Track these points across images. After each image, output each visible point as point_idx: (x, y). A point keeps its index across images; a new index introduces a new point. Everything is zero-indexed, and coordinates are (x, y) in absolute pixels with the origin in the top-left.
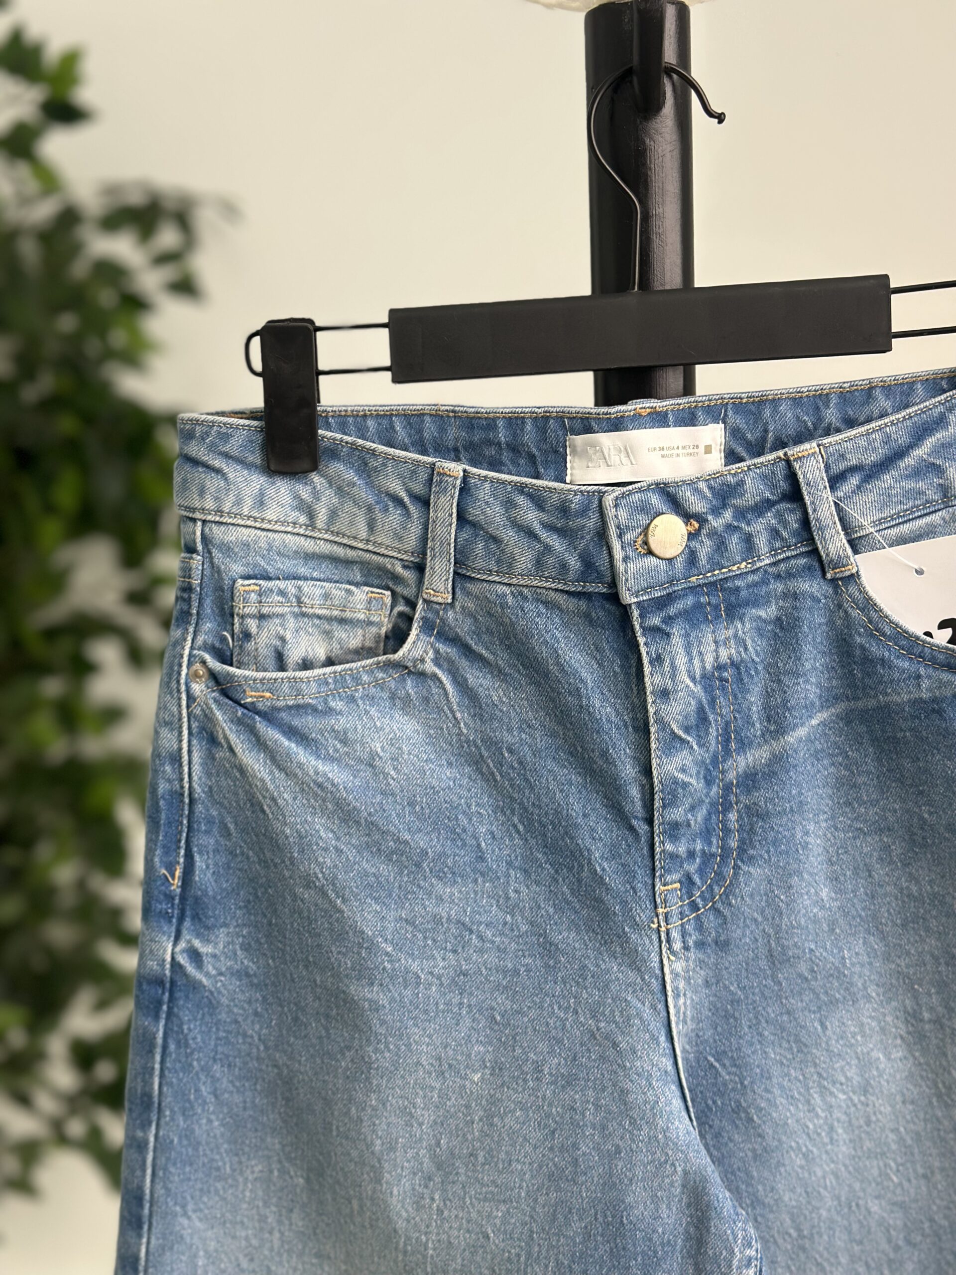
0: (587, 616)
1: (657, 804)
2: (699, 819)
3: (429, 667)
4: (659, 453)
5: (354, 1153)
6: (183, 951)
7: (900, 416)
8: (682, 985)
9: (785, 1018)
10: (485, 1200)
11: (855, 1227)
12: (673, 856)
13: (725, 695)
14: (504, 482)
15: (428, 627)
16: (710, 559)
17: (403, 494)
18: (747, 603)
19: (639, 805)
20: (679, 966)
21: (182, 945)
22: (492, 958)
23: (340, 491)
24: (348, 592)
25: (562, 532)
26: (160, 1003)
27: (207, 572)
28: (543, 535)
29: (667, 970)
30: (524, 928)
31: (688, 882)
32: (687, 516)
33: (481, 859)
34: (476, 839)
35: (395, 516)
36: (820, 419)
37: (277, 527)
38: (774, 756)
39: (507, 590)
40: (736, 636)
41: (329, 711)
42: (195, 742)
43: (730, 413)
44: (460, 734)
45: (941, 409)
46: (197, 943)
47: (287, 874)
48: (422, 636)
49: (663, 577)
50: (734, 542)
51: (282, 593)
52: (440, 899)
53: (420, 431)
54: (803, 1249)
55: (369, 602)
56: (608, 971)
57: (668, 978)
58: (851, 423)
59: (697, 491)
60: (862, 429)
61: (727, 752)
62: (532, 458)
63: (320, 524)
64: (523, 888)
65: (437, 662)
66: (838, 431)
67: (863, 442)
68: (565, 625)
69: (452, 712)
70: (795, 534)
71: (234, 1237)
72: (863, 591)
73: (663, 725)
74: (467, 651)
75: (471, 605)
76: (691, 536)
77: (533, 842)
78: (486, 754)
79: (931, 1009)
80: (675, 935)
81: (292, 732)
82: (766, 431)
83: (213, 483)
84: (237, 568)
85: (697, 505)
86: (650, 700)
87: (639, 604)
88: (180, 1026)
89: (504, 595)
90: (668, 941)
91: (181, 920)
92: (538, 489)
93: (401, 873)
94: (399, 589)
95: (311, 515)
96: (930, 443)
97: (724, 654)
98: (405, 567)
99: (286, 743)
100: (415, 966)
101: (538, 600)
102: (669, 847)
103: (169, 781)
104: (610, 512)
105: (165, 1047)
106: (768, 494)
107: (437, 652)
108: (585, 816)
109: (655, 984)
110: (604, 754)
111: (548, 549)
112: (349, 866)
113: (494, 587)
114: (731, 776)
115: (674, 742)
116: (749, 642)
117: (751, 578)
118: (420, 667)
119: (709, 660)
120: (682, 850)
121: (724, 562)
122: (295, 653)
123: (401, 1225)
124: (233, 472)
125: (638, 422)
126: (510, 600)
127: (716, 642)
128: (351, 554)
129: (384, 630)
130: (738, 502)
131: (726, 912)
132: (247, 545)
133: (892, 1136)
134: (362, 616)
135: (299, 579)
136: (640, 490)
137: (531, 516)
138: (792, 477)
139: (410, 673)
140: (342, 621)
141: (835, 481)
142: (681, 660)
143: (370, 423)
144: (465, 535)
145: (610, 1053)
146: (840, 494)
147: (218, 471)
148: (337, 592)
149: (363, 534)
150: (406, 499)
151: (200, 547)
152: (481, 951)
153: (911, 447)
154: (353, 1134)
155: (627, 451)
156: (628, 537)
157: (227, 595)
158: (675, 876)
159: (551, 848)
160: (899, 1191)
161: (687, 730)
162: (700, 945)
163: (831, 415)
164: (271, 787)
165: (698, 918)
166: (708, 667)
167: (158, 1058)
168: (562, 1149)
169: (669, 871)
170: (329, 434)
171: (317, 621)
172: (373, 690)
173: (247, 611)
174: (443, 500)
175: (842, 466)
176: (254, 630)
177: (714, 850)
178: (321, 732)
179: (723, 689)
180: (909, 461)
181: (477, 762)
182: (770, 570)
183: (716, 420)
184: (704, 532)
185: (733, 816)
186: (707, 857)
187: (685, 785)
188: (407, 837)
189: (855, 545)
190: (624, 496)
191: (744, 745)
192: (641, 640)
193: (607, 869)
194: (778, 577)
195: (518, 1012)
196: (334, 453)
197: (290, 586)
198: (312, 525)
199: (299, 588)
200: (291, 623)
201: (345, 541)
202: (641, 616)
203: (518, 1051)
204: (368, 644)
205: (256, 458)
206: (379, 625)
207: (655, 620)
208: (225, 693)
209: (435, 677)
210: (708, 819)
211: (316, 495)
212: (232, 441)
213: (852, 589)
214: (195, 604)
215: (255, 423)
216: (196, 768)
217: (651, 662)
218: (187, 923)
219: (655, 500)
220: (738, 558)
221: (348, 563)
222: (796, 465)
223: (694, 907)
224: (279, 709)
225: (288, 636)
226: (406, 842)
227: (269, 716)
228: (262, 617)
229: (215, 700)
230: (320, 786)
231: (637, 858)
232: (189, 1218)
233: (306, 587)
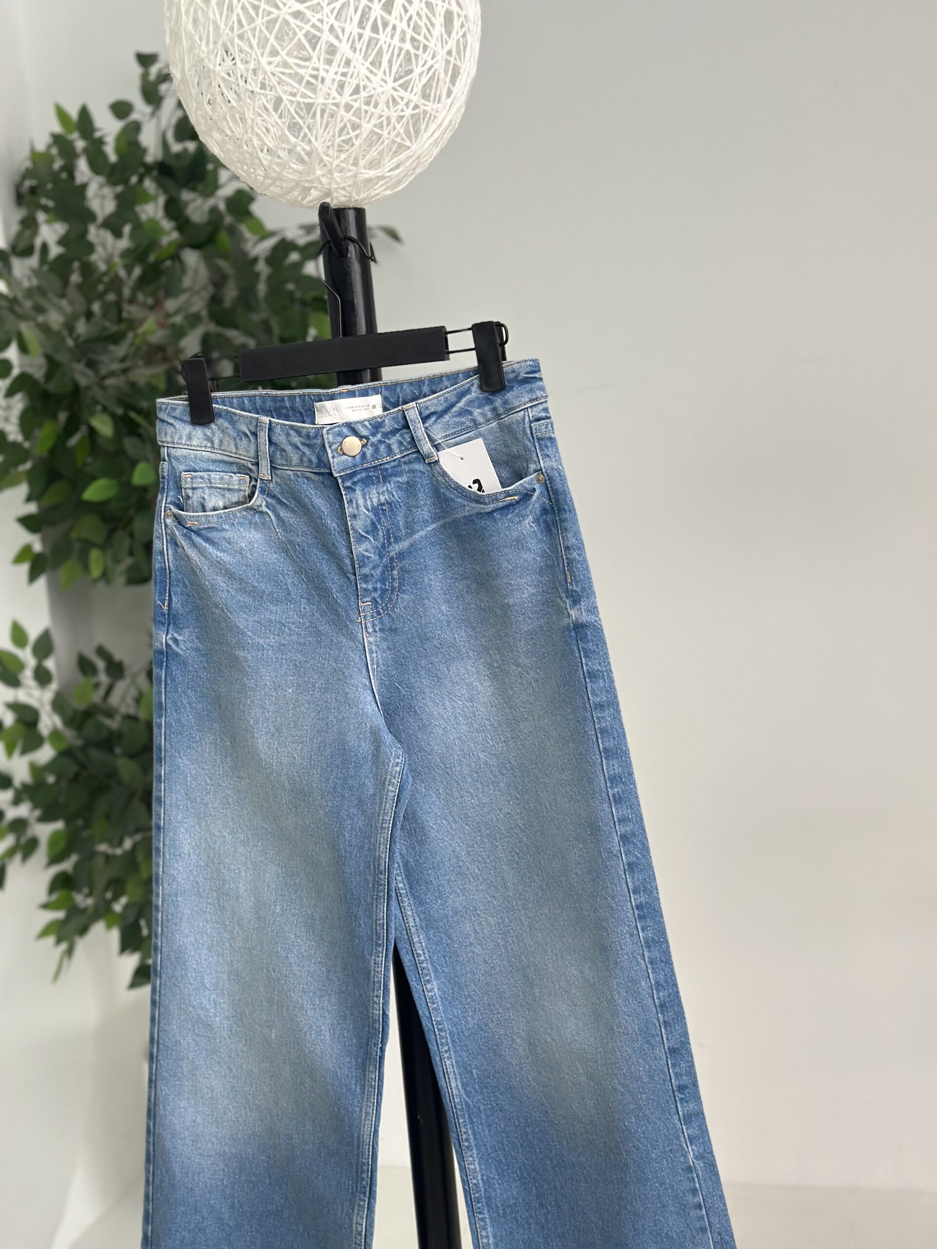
0: (323, 483)
1: (357, 566)
2: (378, 573)
3: (265, 509)
4: (351, 410)
5: (243, 726)
6: (170, 639)
7: (451, 389)
8: (374, 648)
9: (430, 666)
10: (294, 743)
11: (473, 764)
12: (366, 590)
13: (386, 517)
14: (285, 425)
15: (263, 491)
16: (372, 456)
17: (247, 432)
18: (392, 475)
19: (350, 567)
20: (371, 639)
21: (169, 636)
22: (295, 638)
23: (223, 431)
24: (231, 476)
25: (309, 446)
26: (162, 662)
27: (170, 469)
28: (301, 447)
29: (365, 641)
30: (307, 624)
31: (374, 601)
32: (361, 437)
33: (289, 594)
34: (287, 585)
35: (245, 441)
36: (421, 391)
37: (197, 448)
38: (411, 544)
39: (291, 473)
40: (387, 490)
41: (223, 530)
42: (169, 545)
43: (383, 390)
44: (279, 539)
45: (468, 385)
46: (176, 635)
47: (209, 602)
48: (260, 495)
49: (350, 465)
50: (382, 448)
51: (201, 478)
52: (271, 612)
53: (255, 404)
54: (448, 773)
55: (240, 481)
56: (341, 642)
57: (366, 644)
58: (434, 392)
59: (365, 426)
60: (435, 395)
61: (390, 544)
62: (301, 413)
63: (216, 446)
64: (307, 607)
65: (267, 506)
66: (429, 395)
67: (435, 401)
68: (316, 488)
69: (275, 529)
70: (409, 443)
71: (203, 769)
72: (442, 469)
73: (356, 531)
74: (280, 502)
75: (278, 480)
76: (363, 446)
77: (310, 586)
78: (289, 547)
79: (497, 661)
80: (369, 625)
81: (207, 540)
82: (399, 397)
83: (170, 430)
84: (182, 467)
85: (365, 432)
86: (348, 519)
87: (341, 477)
88: (172, 672)
89: (290, 475)
90: (366, 628)
91: (169, 625)
92: (299, 427)
93: (254, 601)
94: (251, 475)
95: (212, 443)
96: (464, 400)
97: (382, 499)
98: (252, 464)
99: (204, 544)
100: (261, 641)
101: (303, 477)
102: (364, 586)
103: (160, 563)
104: (325, 436)
105: (166, 682)
106: (396, 426)
107: (267, 501)
108: (329, 573)
109: (361, 647)
110: (333, 544)
111: (304, 453)
112: (232, 597)
113: (286, 472)
114: (392, 554)
115: (361, 539)
116: (394, 493)
117: (392, 464)
118: (260, 509)
119: (375, 501)
120: (370, 587)
121: (379, 457)
122: (210, 505)
123: (263, 756)
124: (178, 424)
125: (341, 395)
126: (292, 476)
127: (378, 493)
128: (231, 459)
129: (247, 494)
130: (383, 430)
131: (393, 615)
132: (185, 457)
133: (487, 722)
134: (237, 487)
135: (209, 471)
136: (339, 426)
137: (296, 440)
138: (405, 418)
139: (257, 512)
140: (229, 490)
141: (424, 419)
142: (361, 502)
143: (235, 401)
144: (272, 449)
145: (342, 677)
146: (427, 425)
147: (172, 424)
148: (226, 477)
149: (234, 450)
150: (249, 434)
151: (167, 459)
152: (290, 635)
153: (457, 402)
154: (243, 718)
155: (337, 409)
156: (334, 447)
157: (178, 479)
158: (368, 599)
159: (317, 588)
160: (493, 748)
161: (367, 532)
162: (381, 630)
163: (425, 389)
164: (199, 563)
165: (380, 618)
166: (375, 504)
167: (163, 686)
168: (323, 719)
169: (364, 597)
170: (217, 406)
171: (219, 490)
172: (241, 520)
173: (187, 486)
174: (262, 433)
175: (428, 412)
176: (191, 495)
177: (387, 587)
178: (219, 539)
179: (384, 514)
180: (455, 409)
181: (286, 551)
182: (402, 460)
183: (377, 394)
184: (369, 444)
185: (395, 572)
186: (384, 591)
187: (368, 558)
188: (256, 585)
189: (437, 447)
190: (331, 429)
191: (397, 540)
192: (343, 493)
193: (339, 596)
194: (405, 463)
195: (306, 661)
196: (220, 415)
197: (205, 475)
198: (213, 447)
199: (209, 475)
200: (207, 491)
201: (227, 453)
202: (343, 482)
203: (306, 678)
204: (241, 500)
205: (187, 418)
206: (245, 491)
207: (348, 484)
208: (179, 523)
209: (267, 512)
210: (383, 573)
211: (213, 434)
212: (177, 411)
213: (437, 467)
214: (166, 484)
215: (186, 403)
216: (170, 556)
217: (348, 503)
218: (171, 626)
219: (345, 430)
220: (385, 455)
221: (231, 463)
222: (406, 413)
223: (379, 613)
224: (201, 529)
225: (206, 497)
226: (256, 587)
227: (197, 533)
228: (194, 489)
229: (175, 526)
230: (219, 562)
231: (351, 590)
232: (182, 759)
233: (213, 474)
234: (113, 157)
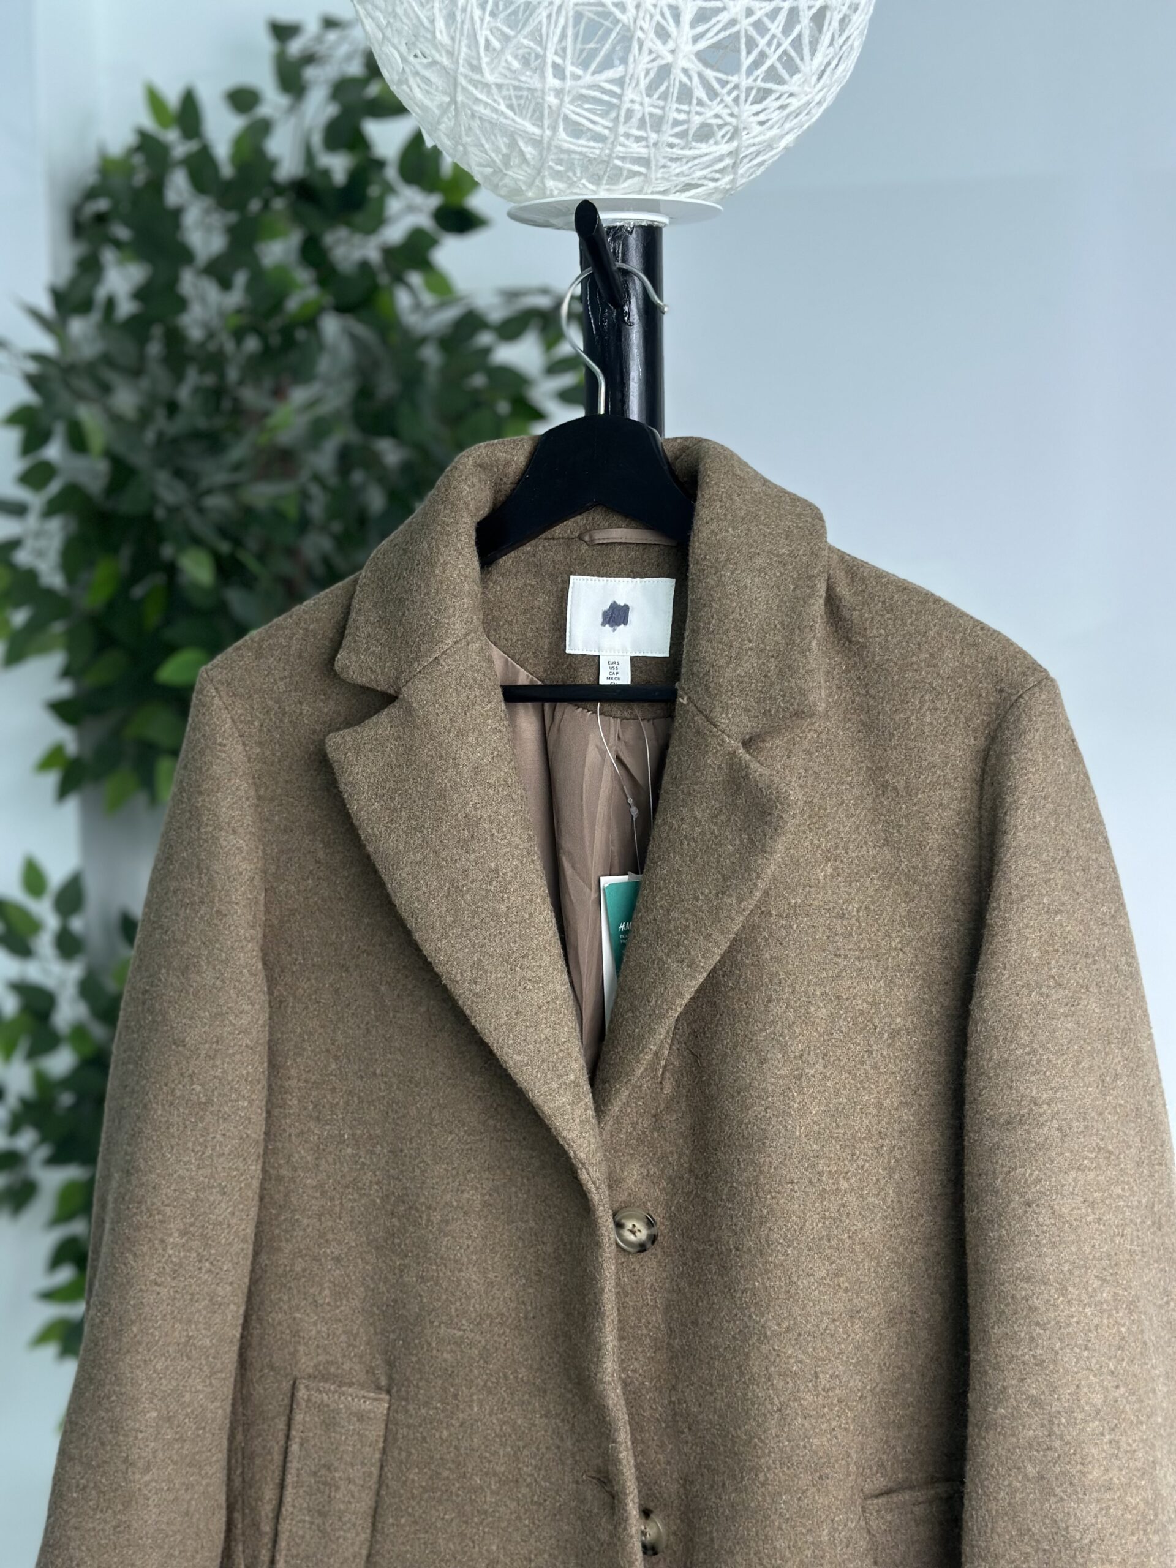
234: (227, 171)
